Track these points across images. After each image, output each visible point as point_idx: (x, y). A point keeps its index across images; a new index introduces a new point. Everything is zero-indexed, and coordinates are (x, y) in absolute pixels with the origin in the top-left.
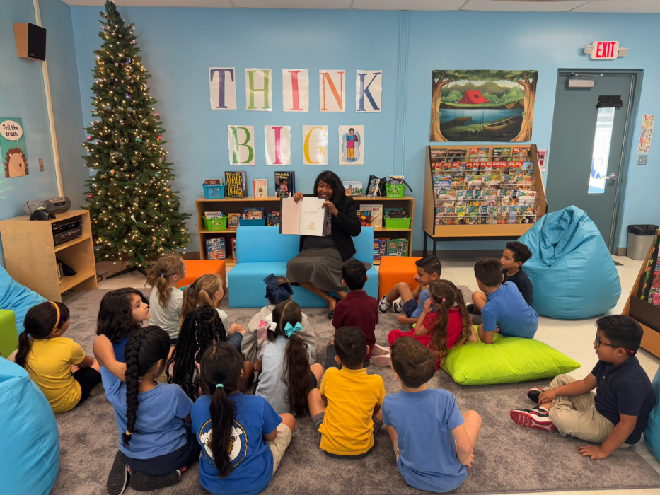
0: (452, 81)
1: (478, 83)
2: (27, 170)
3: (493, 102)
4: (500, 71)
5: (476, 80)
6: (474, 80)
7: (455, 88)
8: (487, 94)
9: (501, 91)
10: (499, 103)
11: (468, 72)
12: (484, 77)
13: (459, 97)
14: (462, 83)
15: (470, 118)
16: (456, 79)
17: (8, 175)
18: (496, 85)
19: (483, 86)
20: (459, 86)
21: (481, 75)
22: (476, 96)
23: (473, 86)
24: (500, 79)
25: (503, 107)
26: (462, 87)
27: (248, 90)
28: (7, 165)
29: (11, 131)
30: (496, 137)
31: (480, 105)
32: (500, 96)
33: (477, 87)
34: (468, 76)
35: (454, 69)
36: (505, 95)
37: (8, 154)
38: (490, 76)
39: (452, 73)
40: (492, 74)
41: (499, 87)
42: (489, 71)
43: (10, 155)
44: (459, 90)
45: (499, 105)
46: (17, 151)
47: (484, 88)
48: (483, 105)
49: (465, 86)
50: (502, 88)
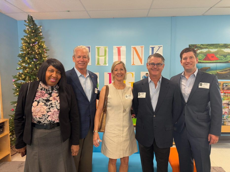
0: (199, 49)
1: (213, 50)
3: (222, 60)
4: (225, 44)
5: (212, 49)
6: (211, 49)
7: (201, 53)
8: (218, 56)
9: (226, 54)
10: (225, 60)
11: (208, 45)
12: (217, 47)
13: (203, 57)
14: (205, 50)
15: (210, 68)
16: (201, 48)
18: (223, 51)
19: (216, 52)
20: (203, 52)
21: (215, 46)
22: (213, 57)
23: (211, 52)
24: (225, 48)
25: (227, 62)
26: (205, 52)
27: (97, 57)
30: (224, 77)
31: (215, 61)
32: (225, 56)
33: (213, 52)
34: (208, 47)
35: (200, 44)
36: (228, 56)
38: (219, 47)
39: (199, 46)
40: (221, 46)
41: (225, 52)
42: (219, 44)
44: (203, 54)
45: (225, 61)
47: (217, 53)
48: (216, 61)
49: (206, 52)
50: (227, 52)
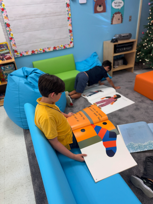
2: (122, 21)
17: (112, 24)
28: (112, 19)
29: (118, 4)
37: (114, 15)
43: (115, 15)
46: (119, 13)
